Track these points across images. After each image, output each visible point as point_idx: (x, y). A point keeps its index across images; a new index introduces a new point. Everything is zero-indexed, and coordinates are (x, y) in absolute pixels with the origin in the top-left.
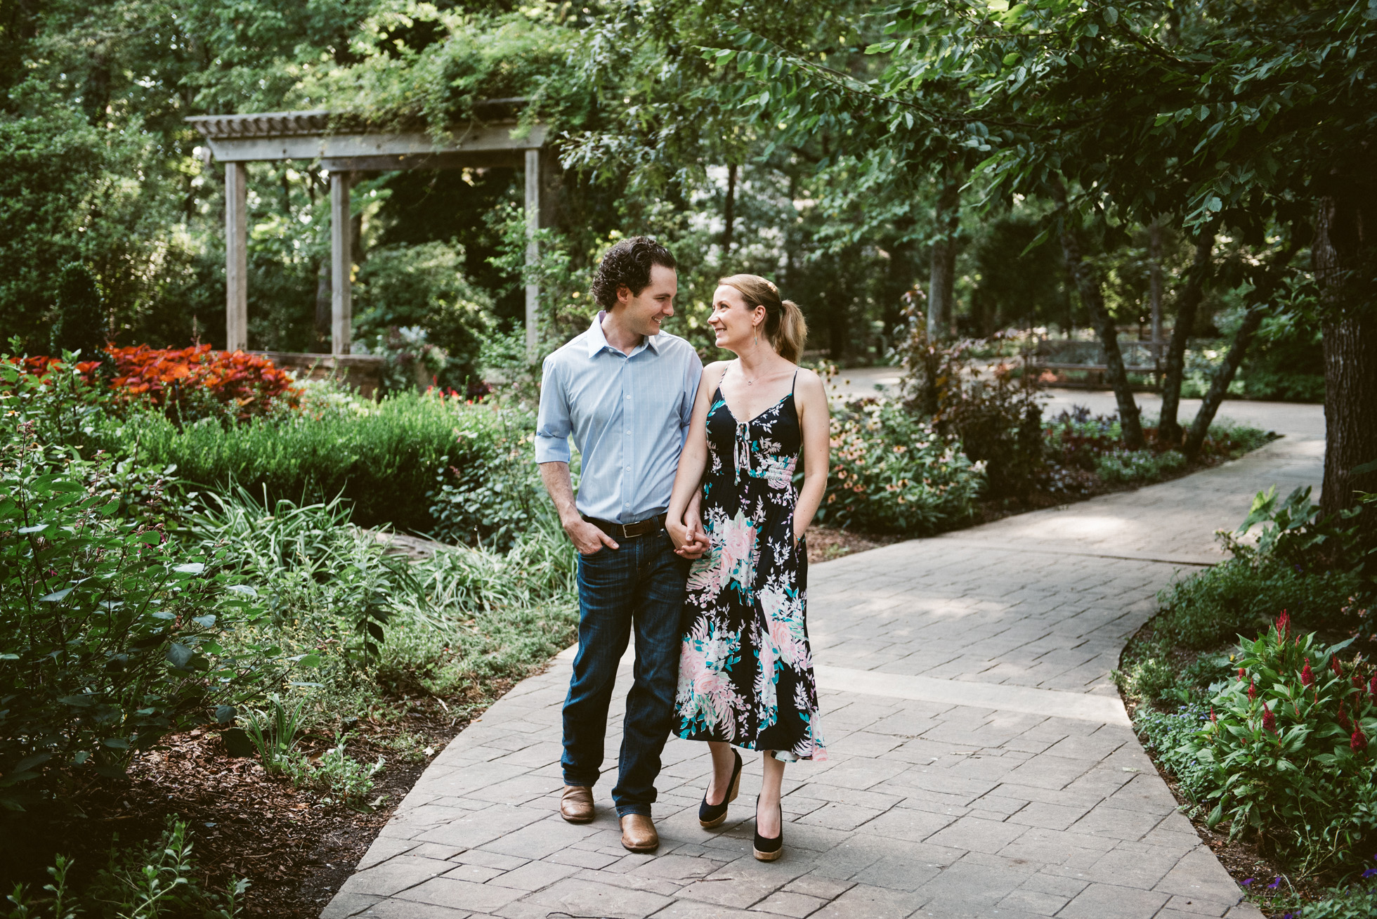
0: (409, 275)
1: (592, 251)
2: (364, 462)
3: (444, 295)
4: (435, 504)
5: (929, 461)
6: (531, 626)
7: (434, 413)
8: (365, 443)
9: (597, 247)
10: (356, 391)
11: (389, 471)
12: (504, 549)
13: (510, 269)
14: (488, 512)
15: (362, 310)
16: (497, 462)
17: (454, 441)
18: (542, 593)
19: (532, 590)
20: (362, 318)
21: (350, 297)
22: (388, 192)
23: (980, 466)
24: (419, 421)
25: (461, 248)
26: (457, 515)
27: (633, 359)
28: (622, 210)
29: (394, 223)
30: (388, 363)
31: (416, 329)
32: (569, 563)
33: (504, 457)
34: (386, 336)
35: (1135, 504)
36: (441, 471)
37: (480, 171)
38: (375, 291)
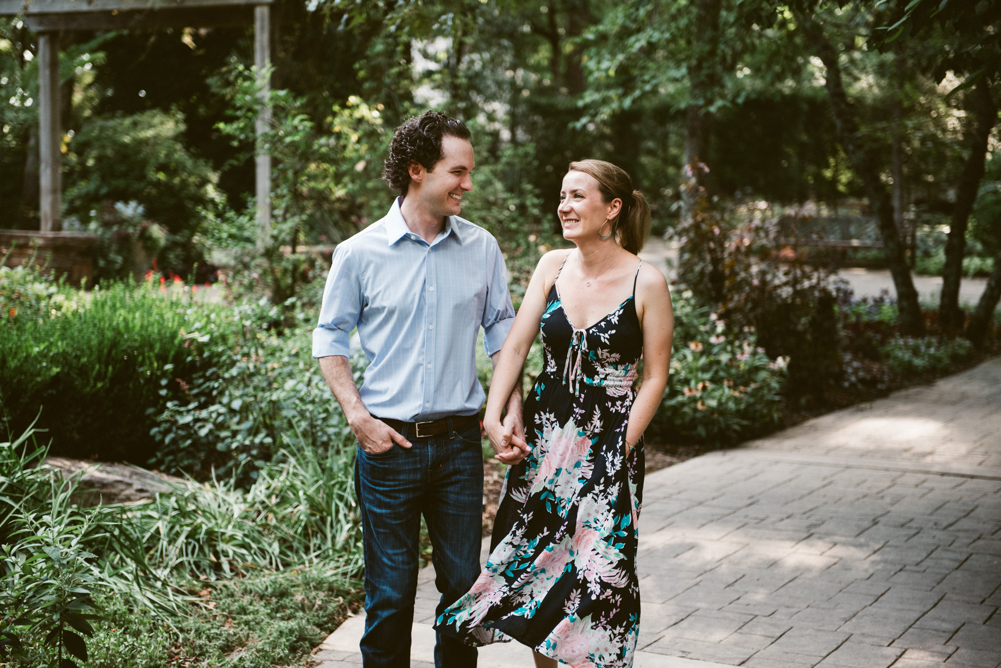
0: (125, 146)
1: (329, 119)
2: (68, 374)
3: (162, 168)
4: (158, 424)
5: (724, 358)
6: (286, 601)
7: (155, 311)
8: (69, 350)
9: (334, 114)
10: (61, 280)
11: (99, 385)
12: (244, 483)
13: (242, 137)
14: (223, 434)
15: (74, 184)
16: (234, 372)
17: (180, 345)
18: (295, 544)
19: (283, 541)
20: (74, 192)
21: (61, 170)
22: (101, 55)
23: (781, 363)
24: (137, 320)
25: (180, 116)
26: (185, 438)
27: (436, 248)
28: (362, 74)
29: (110, 93)
30: (102, 242)
31: (133, 204)
32: (328, 504)
33: (242, 364)
34: (100, 212)
35: (940, 402)
36: (164, 382)
37: (203, 31)
38: (91, 163)
